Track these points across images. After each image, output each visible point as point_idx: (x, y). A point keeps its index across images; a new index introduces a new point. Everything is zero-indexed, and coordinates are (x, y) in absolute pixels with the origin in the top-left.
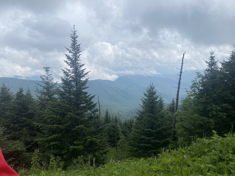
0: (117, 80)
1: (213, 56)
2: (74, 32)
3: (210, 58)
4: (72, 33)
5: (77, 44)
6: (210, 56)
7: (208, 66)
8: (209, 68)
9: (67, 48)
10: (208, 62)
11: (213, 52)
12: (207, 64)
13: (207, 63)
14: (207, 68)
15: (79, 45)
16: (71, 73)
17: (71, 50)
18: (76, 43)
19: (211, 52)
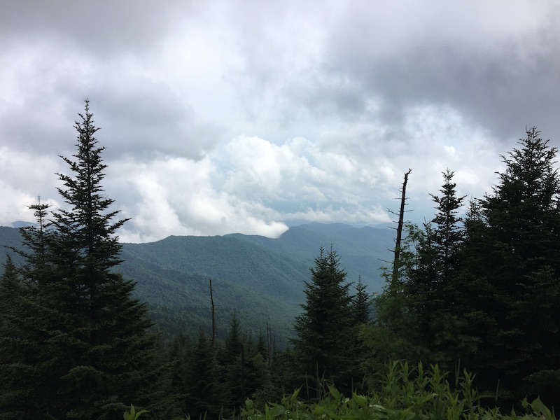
0: (285, 235)
1: (452, 182)
2: (85, 117)
3: (444, 189)
4: (81, 121)
5: (92, 149)
6: (444, 183)
7: (439, 209)
8: (443, 213)
9: (65, 159)
10: (440, 198)
11: (450, 173)
12: (438, 205)
13: (437, 201)
14: (440, 215)
15: (99, 151)
16: (77, 223)
17: (77, 165)
18: (92, 146)
19: (446, 173)
